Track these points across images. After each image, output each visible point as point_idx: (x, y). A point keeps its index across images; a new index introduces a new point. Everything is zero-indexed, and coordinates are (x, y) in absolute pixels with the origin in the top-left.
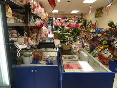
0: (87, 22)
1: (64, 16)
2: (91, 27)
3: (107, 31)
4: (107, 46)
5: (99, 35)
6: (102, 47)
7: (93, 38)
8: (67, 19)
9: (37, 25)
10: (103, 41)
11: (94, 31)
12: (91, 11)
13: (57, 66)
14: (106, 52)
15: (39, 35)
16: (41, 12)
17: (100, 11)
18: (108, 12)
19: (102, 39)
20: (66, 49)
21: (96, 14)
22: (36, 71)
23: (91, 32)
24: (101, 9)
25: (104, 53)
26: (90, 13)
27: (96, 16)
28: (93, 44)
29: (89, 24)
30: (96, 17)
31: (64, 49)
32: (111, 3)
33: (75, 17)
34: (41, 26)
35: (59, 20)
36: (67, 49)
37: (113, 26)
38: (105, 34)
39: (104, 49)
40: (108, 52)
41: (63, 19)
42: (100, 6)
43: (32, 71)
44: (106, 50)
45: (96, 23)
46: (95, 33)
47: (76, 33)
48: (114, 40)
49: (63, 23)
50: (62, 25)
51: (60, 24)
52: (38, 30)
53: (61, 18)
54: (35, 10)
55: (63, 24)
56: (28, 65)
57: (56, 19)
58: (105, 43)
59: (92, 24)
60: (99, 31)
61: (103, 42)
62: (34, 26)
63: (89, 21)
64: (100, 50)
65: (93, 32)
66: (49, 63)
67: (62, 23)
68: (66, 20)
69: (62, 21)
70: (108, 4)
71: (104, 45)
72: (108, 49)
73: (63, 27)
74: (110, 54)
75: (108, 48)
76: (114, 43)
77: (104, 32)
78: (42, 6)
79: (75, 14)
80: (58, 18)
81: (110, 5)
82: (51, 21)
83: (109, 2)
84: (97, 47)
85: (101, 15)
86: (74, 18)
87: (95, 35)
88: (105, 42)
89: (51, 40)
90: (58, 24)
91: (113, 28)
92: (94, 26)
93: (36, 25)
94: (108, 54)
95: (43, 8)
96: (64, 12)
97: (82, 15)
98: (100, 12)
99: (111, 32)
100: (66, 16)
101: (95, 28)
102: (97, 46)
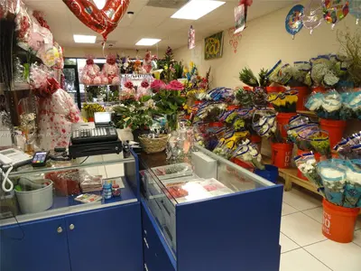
0: (185, 70)
1: (114, 55)
2: (198, 85)
3: (240, 96)
4: (244, 134)
5: (222, 106)
6: (234, 138)
7: (206, 114)
8: (126, 65)
9: (37, 86)
10: (233, 121)
11: (208, 96)
12: (193, 42)
13: (136, 200)
14: (245, 149)
15: (46, 117)
16: (42, 44)
17: (216, 41)
18: (235, 44)
19: (231, 116)
20: (154, 151)
21: (207, 50)
22: (72, 227)
23: (199, 100)
24: (219, 35)
25: (240, 152)
26: (192, 47)
27: (206, 55)
28: (208, 131)
29: (192, 78)
30: (206, 58)
31: (149, 151)
32: (242, 23)
33: (148, 56)
34: (49, 87)
35: (101, 66)
36: (159, 150)
37: (252, 81)
38: (236, 101)
39: (240, 140)
40: (251, 148)
41: (111, 62)
42: (216, 30)
43: (60, 230)
44: (244, 143)
45: (208, 75)
46: (211, 102)
47: (173, 104)
48: (258, 118)
49: (115, 76)
50: (110, 82)
51: (106, 79)
52: (41, 103)
53: (104, 61)
54: (26, 36)
55: (115, 80)
56: (39, 216)
57: (90, 62)
58: (238, 126)
59: (199, 78)
60: (219, 96)
61: (236, 124)
62: (27, 88)
63: (190, 70)
64: (230, 145)
65: (204, 100)
66: (109, 197)
67: (109, 75)
68: (121, 65)
69: (111, 69)
70: (237, 27)
71: (238, 131)
72: (248, 141)
73: (115, 88)
74: (254, 152)
75: (247, 137)
76: (261, 124)
77: (233, 97)
78: (42, 22)
79: (147, 49)
80: (95, 61)
81: (241, 29)
82: (72, 71)
83: (240, 22)
84: (222, 140)
85: (219, 52)
86: (147, 60)
87: (212, 107)
88: (239, 124)
89: (107, 130)
90: (98, 79)
91: (251, 85)
92: (204, 83)
93: (34, 86)
94: (250, 153)
95: (48, 27)
96: (114, 42)
97: (169, 51)
98: (217, 44)
99: (250, 98)
100: (123, 55)
101: (207, 89)
102: (221, 136)
